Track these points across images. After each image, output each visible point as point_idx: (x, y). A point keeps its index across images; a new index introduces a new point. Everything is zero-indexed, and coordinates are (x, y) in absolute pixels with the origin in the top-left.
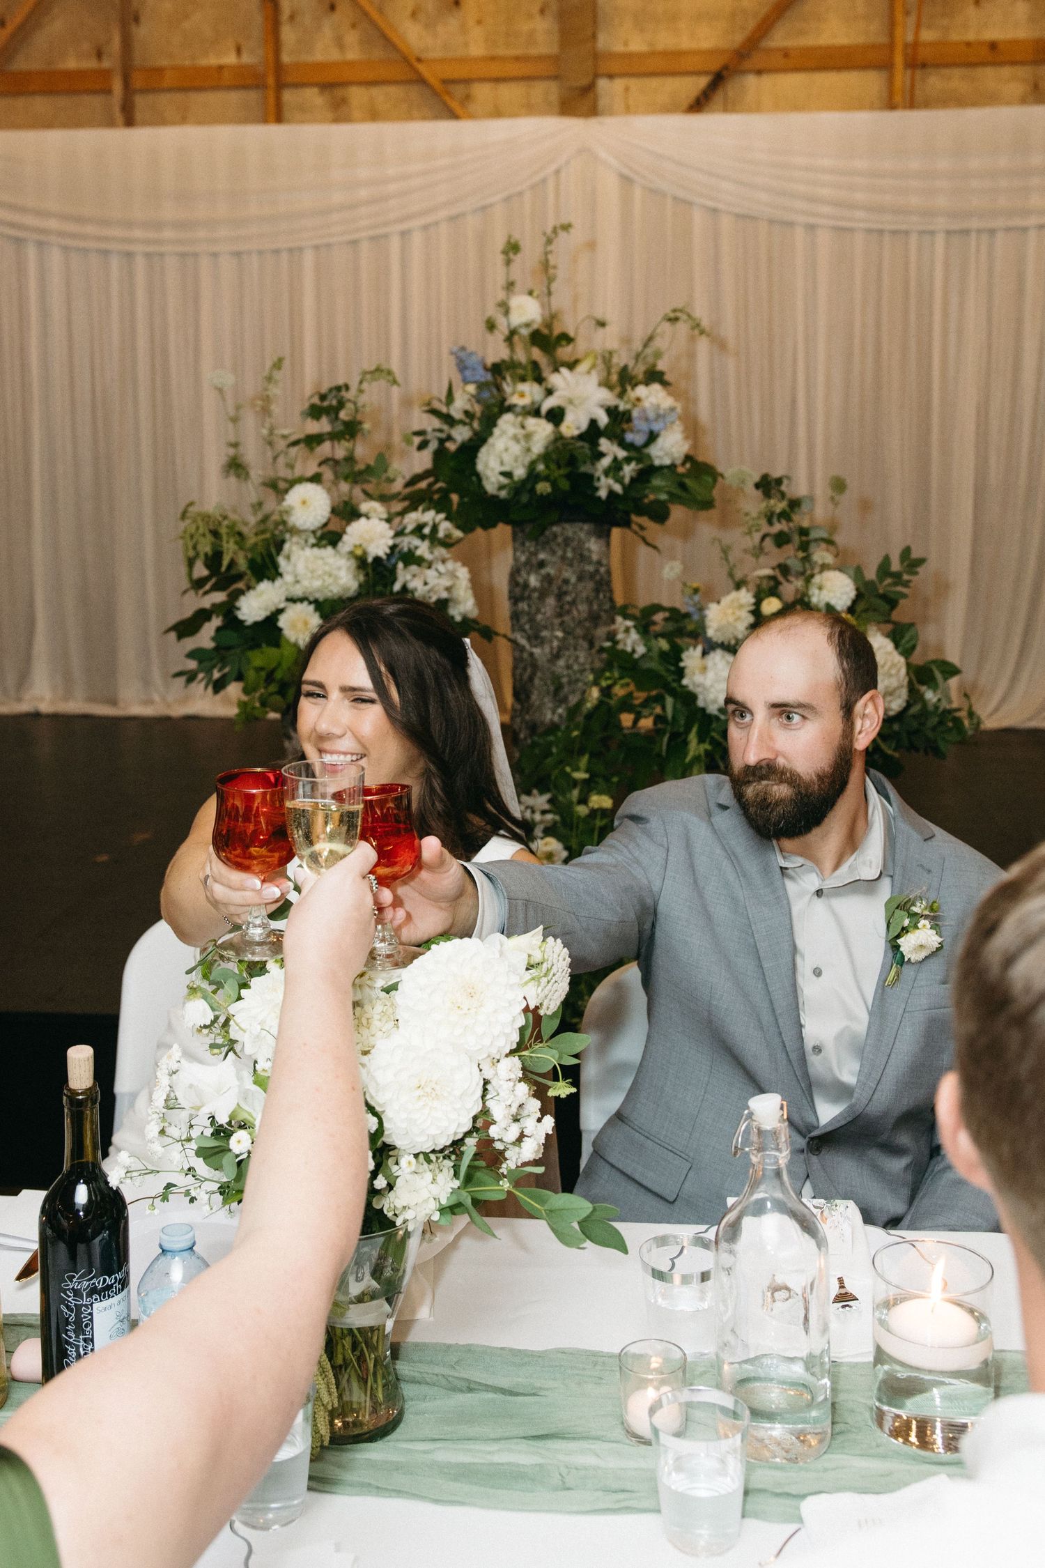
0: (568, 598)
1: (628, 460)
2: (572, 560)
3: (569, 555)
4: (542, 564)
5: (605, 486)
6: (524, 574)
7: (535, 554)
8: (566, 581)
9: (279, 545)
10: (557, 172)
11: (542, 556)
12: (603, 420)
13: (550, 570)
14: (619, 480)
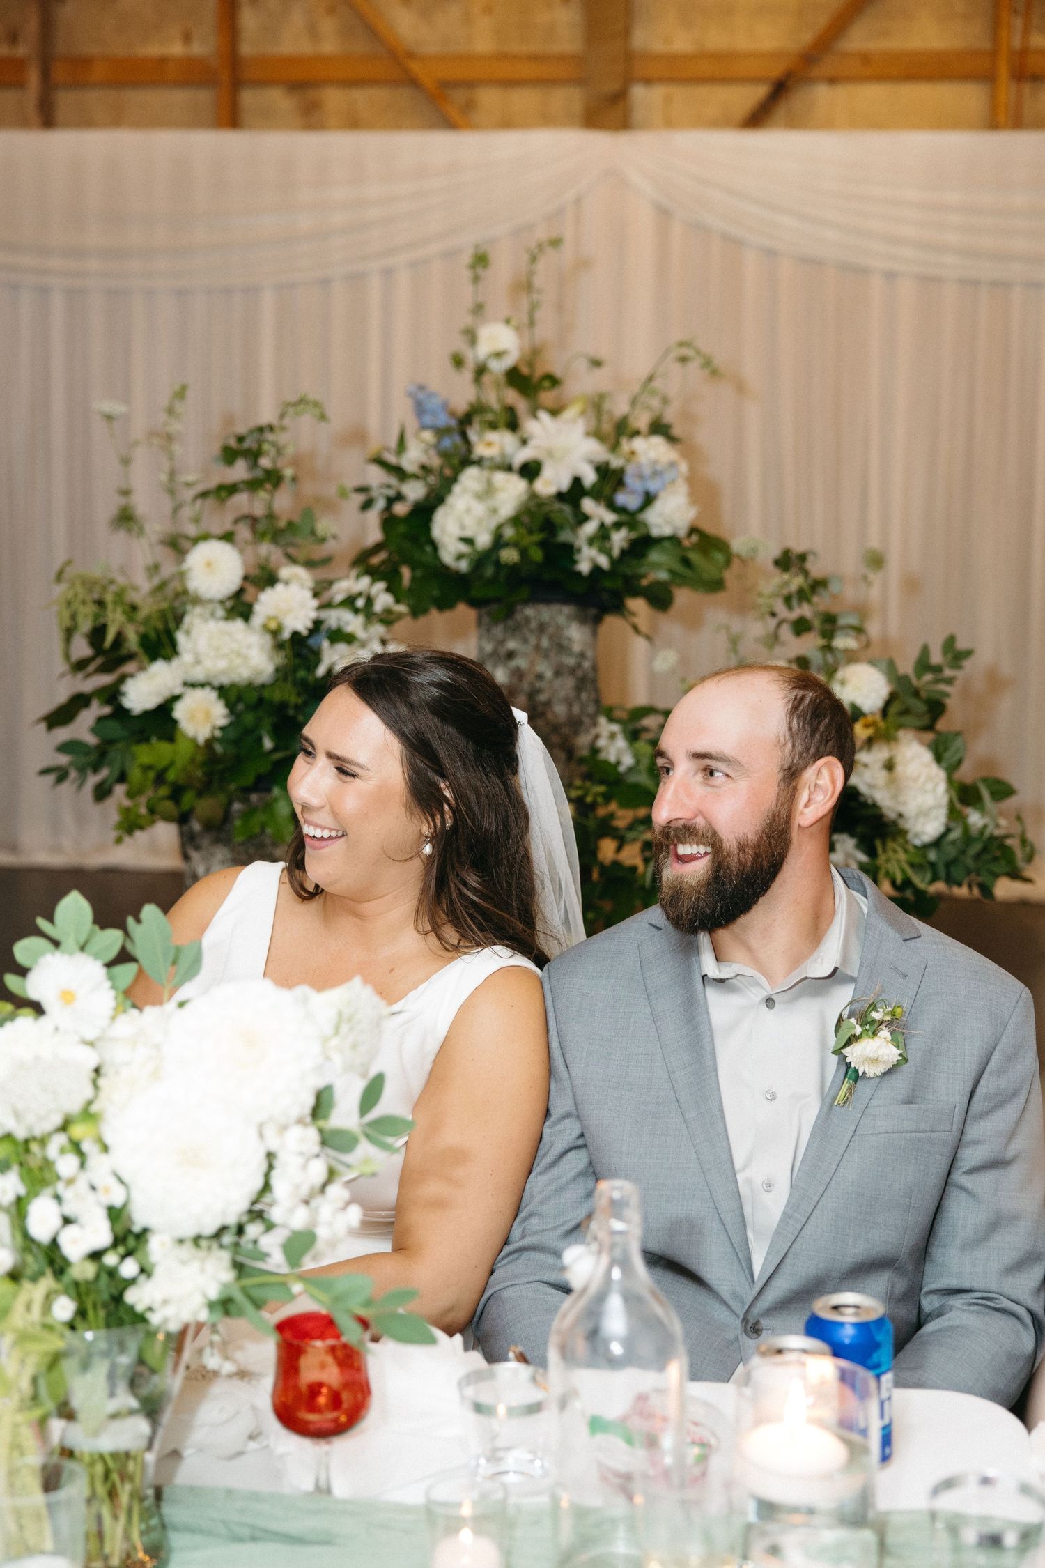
1: (617, 526)
2: (548, 650)
3: (545, 643)
4: (511, 655)
5: (588, 559)
7: (502, 642)
8: (540, 677)
9: (179, 619)
11: (512, 645)
12: (590, 477)
13: (521, 662)
14: (606, 551)
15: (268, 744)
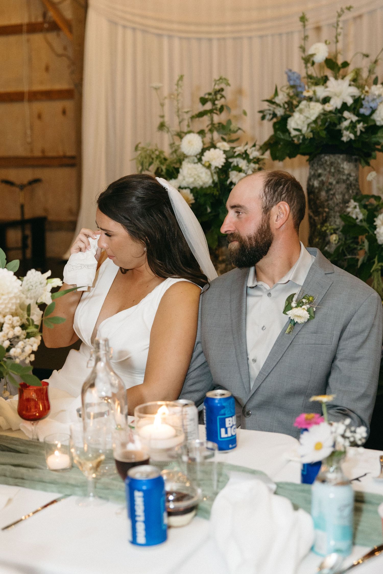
0: (332, 192)
1: (359, 122)
2: (334, 173)
3: (333, 170)
4: (320, 175)
5: (347, 136)
6: (312, 180)
7: (316, 170)
8: (331, 184)
11: (320, 171)
12: (350, 102)
13: (323, 178)
14: (354, 133)
15: (209, 210)
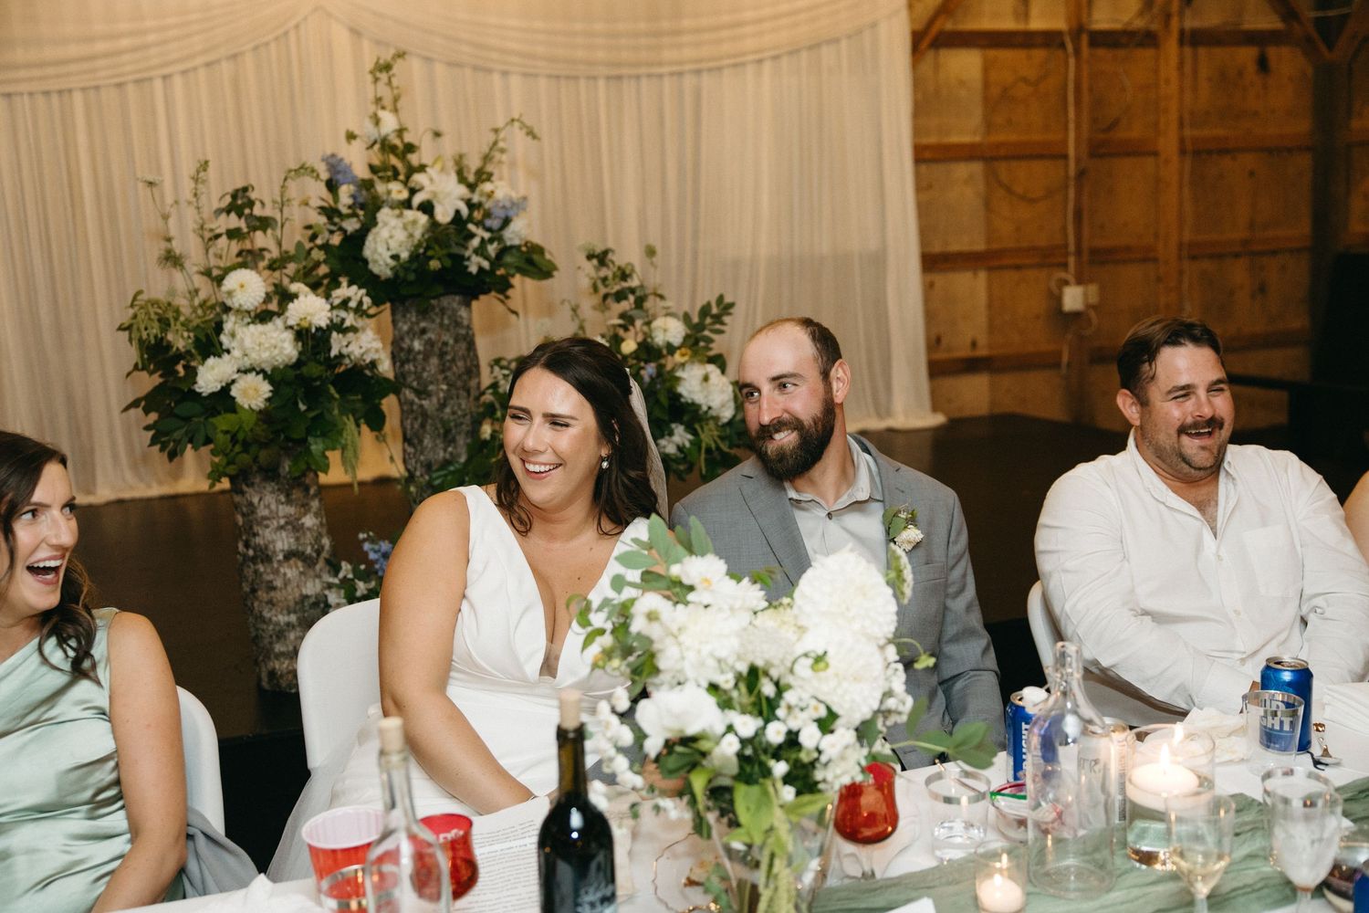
0: (449, 357)
1: (491, 241)
2: (448, 326)
3: (446, 322)
4: (424, 331)
5: (475, 264)
6: (407, 341)
7: (417, 323)
8: (445, 344)
9: (219, 328)
10: (297, 27)
11: (422, 324)
12: (465, 211)
13: (431, 335)
14: (487, 258)
15: (302, 407)
